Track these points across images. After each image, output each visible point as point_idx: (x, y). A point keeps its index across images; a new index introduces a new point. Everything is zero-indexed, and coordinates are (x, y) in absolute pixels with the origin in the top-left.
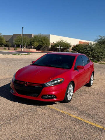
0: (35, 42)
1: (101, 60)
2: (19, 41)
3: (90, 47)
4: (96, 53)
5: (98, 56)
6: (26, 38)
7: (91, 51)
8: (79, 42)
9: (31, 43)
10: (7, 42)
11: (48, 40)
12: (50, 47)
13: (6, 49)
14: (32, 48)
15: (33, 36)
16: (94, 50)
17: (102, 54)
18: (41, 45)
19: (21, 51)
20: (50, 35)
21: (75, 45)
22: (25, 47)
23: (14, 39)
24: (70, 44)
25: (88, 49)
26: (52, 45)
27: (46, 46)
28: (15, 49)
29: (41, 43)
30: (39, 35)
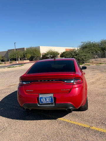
0: (28, 54)
1: (85, 62)
2: (14, 55)
3: (75, 53)
4: (80, 57)
5: (83, 59)
6: (19, 52)
7: (76, 56)
8: (66, 49)
9: (24, 55)
10: (3, 57)
11: (39, 51)
12: (41, 56)
13: (2, 64)
14: (25, 60)
15: (25, 49)
16: (79, 54)
17: (85, 57)
18: (33, 56)
19: (15, 63)
20: (40, 46)
21: (63, 52)
22: (19, 60)
23: (9, 54)
24: (58, 52)
25: (73, 54)
26: (42, 55)
27: (38, 56)
28: (10, 63)
29: (33, 54)
30: (30, 48)
